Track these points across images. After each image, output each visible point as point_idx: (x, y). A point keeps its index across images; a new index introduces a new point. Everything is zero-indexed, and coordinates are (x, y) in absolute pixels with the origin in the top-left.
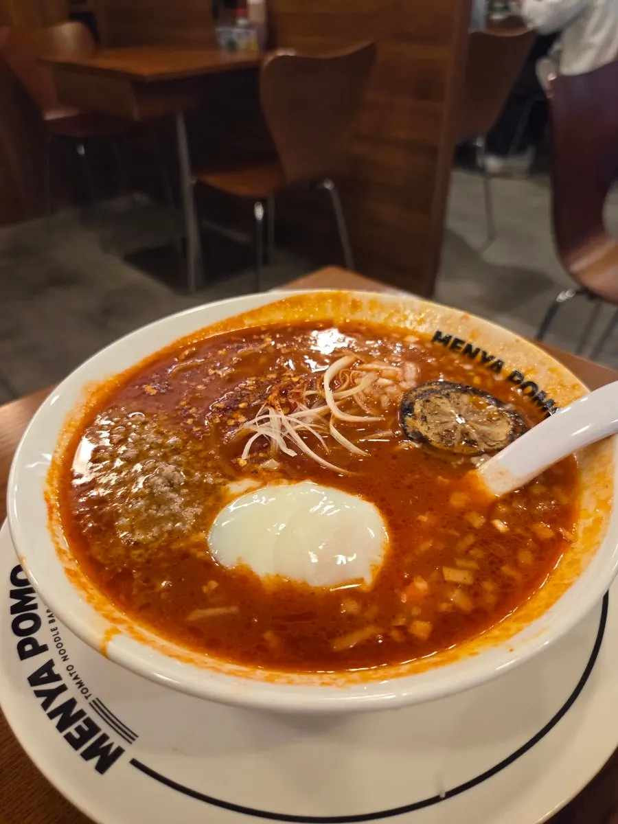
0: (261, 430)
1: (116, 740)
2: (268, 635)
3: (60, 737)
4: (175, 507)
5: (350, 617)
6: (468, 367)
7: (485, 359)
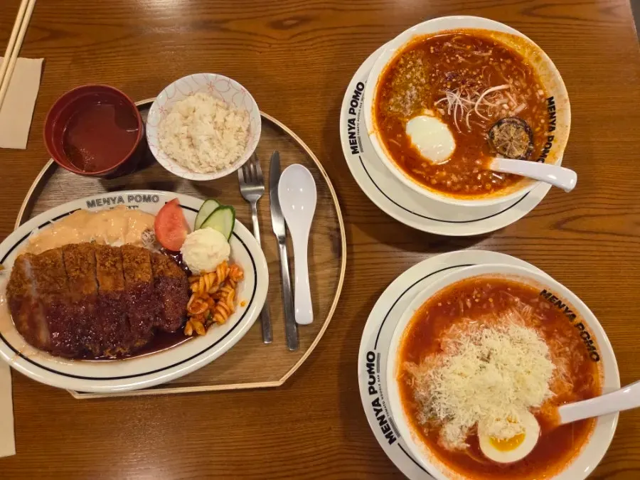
0: (448, 98)
1: (359, 149)
2: (403, 157)
3: (348, 139)
4: (407, 106)
5: (422, 167)
6: (543, 121)
7: (553, 123)
